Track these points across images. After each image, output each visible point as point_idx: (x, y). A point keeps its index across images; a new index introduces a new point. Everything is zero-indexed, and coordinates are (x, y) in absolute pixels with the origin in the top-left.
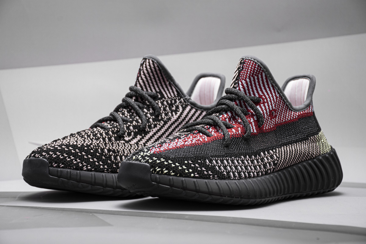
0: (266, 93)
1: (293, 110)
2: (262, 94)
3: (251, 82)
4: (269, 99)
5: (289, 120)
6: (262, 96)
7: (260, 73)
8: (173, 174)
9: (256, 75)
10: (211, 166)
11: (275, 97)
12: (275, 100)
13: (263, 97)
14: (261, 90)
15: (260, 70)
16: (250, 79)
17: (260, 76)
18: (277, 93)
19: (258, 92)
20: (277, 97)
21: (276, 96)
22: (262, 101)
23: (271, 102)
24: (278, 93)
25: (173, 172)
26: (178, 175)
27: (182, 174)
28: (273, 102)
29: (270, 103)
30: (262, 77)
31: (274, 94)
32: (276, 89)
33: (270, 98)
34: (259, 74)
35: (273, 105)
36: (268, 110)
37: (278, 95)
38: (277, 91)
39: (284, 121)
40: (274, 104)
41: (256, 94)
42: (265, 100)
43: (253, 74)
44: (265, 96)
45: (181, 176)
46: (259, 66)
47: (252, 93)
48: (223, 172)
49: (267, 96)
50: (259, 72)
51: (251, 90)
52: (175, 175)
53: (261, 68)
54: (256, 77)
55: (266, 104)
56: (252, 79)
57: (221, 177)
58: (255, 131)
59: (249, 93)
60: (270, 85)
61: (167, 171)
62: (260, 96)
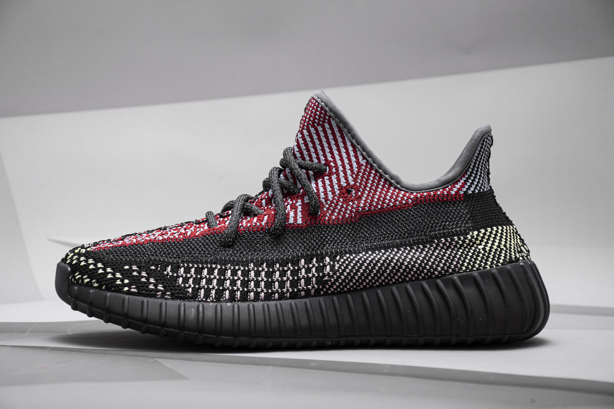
0: (337, 158)
1: (403, 189)
2: (331, 159)
3: (311, 136)
4: (341, 168)
5: (392, 207)
6: (330, 162)
7: (327, 121)
8: (96, 285)
9: (319, 124)
10: (170, 276)
11: (355, 165)
12: (356, 170)
13: (332, 164)
14: (331, 152)
15: (325, 115)
16: (309, 131)
17: (327, 126)
18: (360, 158)
19: (325, 156)
20: (359, 165)
21: (358, 162)
22: (328, 170)
23: (345, 173)
24: (364, 158)
25: (97, 282)
26: (104, 287)
27: (111, 285)
28: (349, 172)
29: (342, 174)
30: (331, 128)
31: (353, 159)
32: (359, 150)
33: (344, 167)
34: (324, 122)
35: (350, 179)
36: (336, 187)
37: (363, 162)
38: (362, 154)
39: (379, 207)
40: (352, 177)
41: (322, 158)
42: (334, 170)
43: (314, 122)
44: (335, 162)
45: (108, 289)
46: (322, 108)
47: (314, 155)
48: (187, 288)
49: (339, 163)
50: (324, 118)
51: (312, 150)
52: (99, 287)
53: (326, 111)
54: (320, 128)
55: (334, 177)
56: (312, 130)
57: (180, 294)
58: (300, 221)
59: (310, 156)
60: (348, 144)
61: (88, 280)
62: (327, 163)
